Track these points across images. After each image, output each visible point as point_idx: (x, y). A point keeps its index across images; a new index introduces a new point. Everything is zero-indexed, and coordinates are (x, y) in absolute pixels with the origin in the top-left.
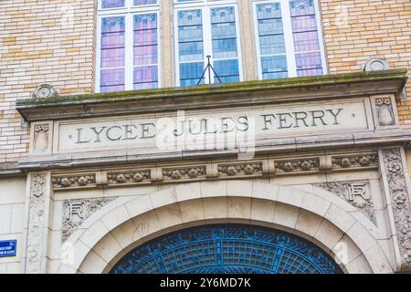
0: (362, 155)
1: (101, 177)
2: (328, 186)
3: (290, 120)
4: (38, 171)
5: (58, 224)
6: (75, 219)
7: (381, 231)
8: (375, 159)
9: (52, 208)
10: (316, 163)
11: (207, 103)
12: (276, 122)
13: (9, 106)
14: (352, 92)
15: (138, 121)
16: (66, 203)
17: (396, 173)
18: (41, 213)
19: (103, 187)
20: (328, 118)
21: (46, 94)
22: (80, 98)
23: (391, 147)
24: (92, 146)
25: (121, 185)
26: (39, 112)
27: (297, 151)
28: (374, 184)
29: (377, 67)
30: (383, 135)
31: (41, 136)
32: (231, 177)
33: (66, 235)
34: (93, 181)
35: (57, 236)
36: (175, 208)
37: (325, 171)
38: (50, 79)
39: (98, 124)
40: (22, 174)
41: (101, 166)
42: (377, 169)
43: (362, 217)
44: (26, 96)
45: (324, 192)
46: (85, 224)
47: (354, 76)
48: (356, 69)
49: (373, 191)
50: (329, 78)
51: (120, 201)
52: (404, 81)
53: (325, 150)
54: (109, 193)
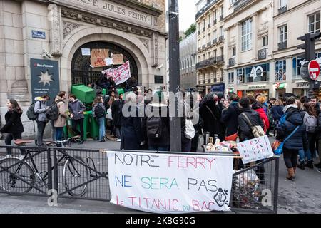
1: (80, 16)
2: (140, 39)
6: (68, 30)
8: (152, 35)
12: (132, 15)
16: (64, 22)
17: (156, 40)
19: (79, 20)
20: (144, 18)
23: (155, 32)
25: (85, 21)
28: (150, 41)
29: (155, 7)
30: (155, 28)
32: (118, 28)
33: (65, 35)
34: (77, 16)
35: (62, 35)
36: (99, 35)
41: (81, 12)
42: (152, 38)
45: (138, 40)
46: (72, 33)
49: (149, 44)
51: (84, 27)
54: (80, 23)
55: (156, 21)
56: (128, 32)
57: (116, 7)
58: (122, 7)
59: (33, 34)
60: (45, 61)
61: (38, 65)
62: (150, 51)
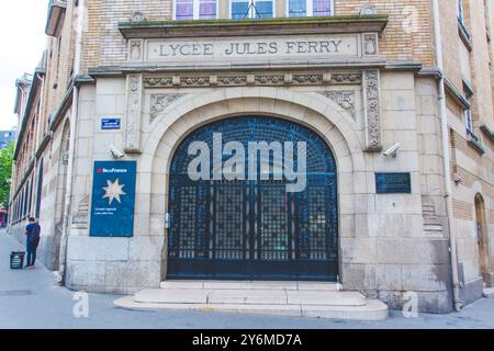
0: (351, 74)
1: (176, 80)
2: (327, 94)
3: (306, 47)
4: (134, 73)
5: (147, 109)
6: (159, 107)
7: (358, 125)
8: (360, 77)
9: (143, 99)
10: (320, 78)
11: (250, 32)
12: (296, 48)
13: (112, 26)
14: (350, 29)
15: (201, 43)
16: (153, 96)
17: (372, 87)
18: (136, 102)
19: (177, 86)
20: (331, 47)
21: (138, 19)
22: (162, 23)
23: (371, 69)
24: (170, 58)
25: (189, 86)
26: (134, 31)
27: (308, 69)
28: (357, 94)
29: (369, 12)
30: (367, 60)
31: (136, 48)
32: (263, 84)
33: (152, 117)
34: (171, 82)
35: (147, 117)
36: (225, 103)
37: (326, 84)
38: (141, 8)
39: (175, 43)
40: (123, 75)
41: (176, 72)
42: (360, 84)
43: (346, 115)
44: (125, 19)
45: (324, 98)
46: (165, 111)
47: (352, 17)
48: (353, 13)
49: (356, 99)
50: (335, 18)
51: (189, 96)
52: (385, 23)
53: (327, 69)
54: (181, 91)
55: (370, 45)
56: (287, 85)
57: (254, 44)
58: (268, 41)
59: (103, 124)
60: (118, 164)
61: (105, 171)
62: (358, 115)
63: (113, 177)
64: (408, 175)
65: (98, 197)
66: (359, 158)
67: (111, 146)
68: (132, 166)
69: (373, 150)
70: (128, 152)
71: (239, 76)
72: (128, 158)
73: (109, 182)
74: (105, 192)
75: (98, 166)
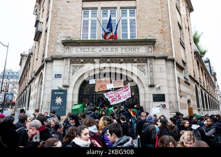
0: (143, 59)
1: (82, 61)
3: (128, 50)
4: (67, 58)
5: (71, 71)
6: (75, 70)
7: (146, 77)
8: (147, 60)
9: (70, 67)
10: (133, 60)
11: (109, 44)
12: (124, 50)
13: (59, 41)
14: (143, 44)
15: (91, 47)
16: (73, 66)
17: (151, 64)
18: (67, 68)
19: (82, 63)
20: (137, 50)
21: (68, 39)
22: (77, 41)
23: (150, 58)
24: (80, 53)
25: (87, 62)
26: (67, 43)
27: (129, 57)
28: (146, 66)
29: (149, 38)
30: (149, 54)
31: (68, 49)
32: (113, 62)
33: (73, 74)
34: (80, 61)
35: (71, 74)
37: (135, 62)
38: (70, 35)
39: (82, 48)
40: (63, 59)
41: (82, 58)
42: (147, 63)
43: (142, 73)
44: (64, 39)
46: (78, 71)
47: (144, 40)
48: (144, 38)
49: (145, 68)
50: (138, 40)
52: (155, 42)
53: (135, 57)
54: (83, 64)
55: (150, 49)
56: (121, 63)
57: (110, 48)
58: (115, 47)
59: (55, 76)
60: (60, 90)
61: (56, 93)
62: (146, 73)
63: (58, 96)
64: (164, 95)
65: (53, 103)
66: (147, 89)
67: (58, 84)
68: (65, 92)
69: (152, 86)
70: (64, 86)
71: (104, 60)
72: (64, 89)
73: (57, 97)
74: (55, 101)
75: (53, 91)
